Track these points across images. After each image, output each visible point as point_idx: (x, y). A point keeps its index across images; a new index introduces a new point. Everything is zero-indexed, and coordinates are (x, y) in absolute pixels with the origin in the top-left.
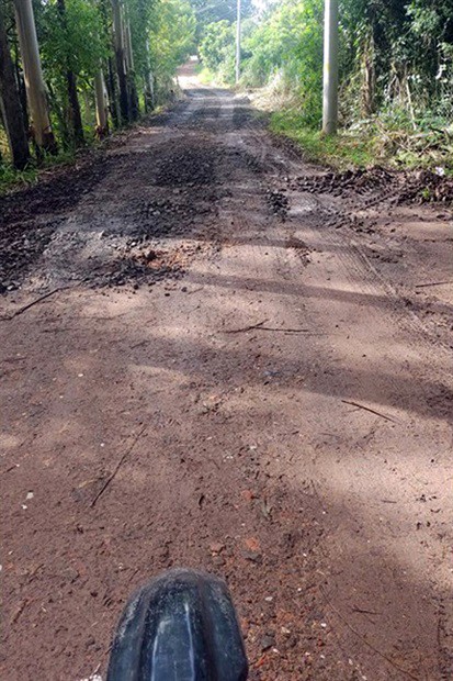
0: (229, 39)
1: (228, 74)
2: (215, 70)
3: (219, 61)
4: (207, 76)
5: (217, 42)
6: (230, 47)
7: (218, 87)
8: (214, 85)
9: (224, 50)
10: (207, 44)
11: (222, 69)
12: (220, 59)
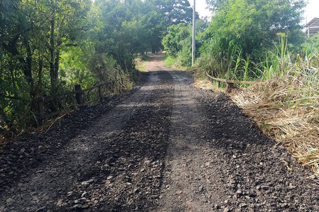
0: (186, 35)
1: (184, 59)
2: (175, 57)
3: (178, 50)
4: (170, 61)
5: (177, 37)
6: (186, 40)
7: (178, 69)
8: (174, 68)
9: (181, 42)
10: (169, 39)
11: (180, 56)
12: (178, 48)
